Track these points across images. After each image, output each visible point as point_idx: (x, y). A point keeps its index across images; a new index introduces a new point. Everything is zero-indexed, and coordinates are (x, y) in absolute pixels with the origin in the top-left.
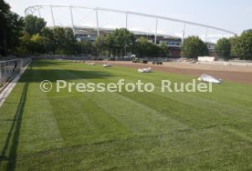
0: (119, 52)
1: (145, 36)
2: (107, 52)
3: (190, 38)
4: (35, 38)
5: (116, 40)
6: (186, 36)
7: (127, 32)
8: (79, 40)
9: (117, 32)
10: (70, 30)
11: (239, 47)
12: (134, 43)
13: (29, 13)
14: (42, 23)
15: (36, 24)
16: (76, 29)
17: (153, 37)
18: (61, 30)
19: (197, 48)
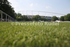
0: (37, 20)
1: (43, 17)
2: (34, 20)
3: (54, 16)
4: (19, 17)
5: (36, 18)
6: (53, 16)
7: (39, 16)
8: (28, 18)
9: (36, 16)
10: (26, 16)
11: (66, 18)
12: (40, 18)
13: (19, 13)
14: (21, 14)
15: (20, 15)
16: (28, 15)
17: (45, 17)
18: (24, 16)
19: (55, 19)
